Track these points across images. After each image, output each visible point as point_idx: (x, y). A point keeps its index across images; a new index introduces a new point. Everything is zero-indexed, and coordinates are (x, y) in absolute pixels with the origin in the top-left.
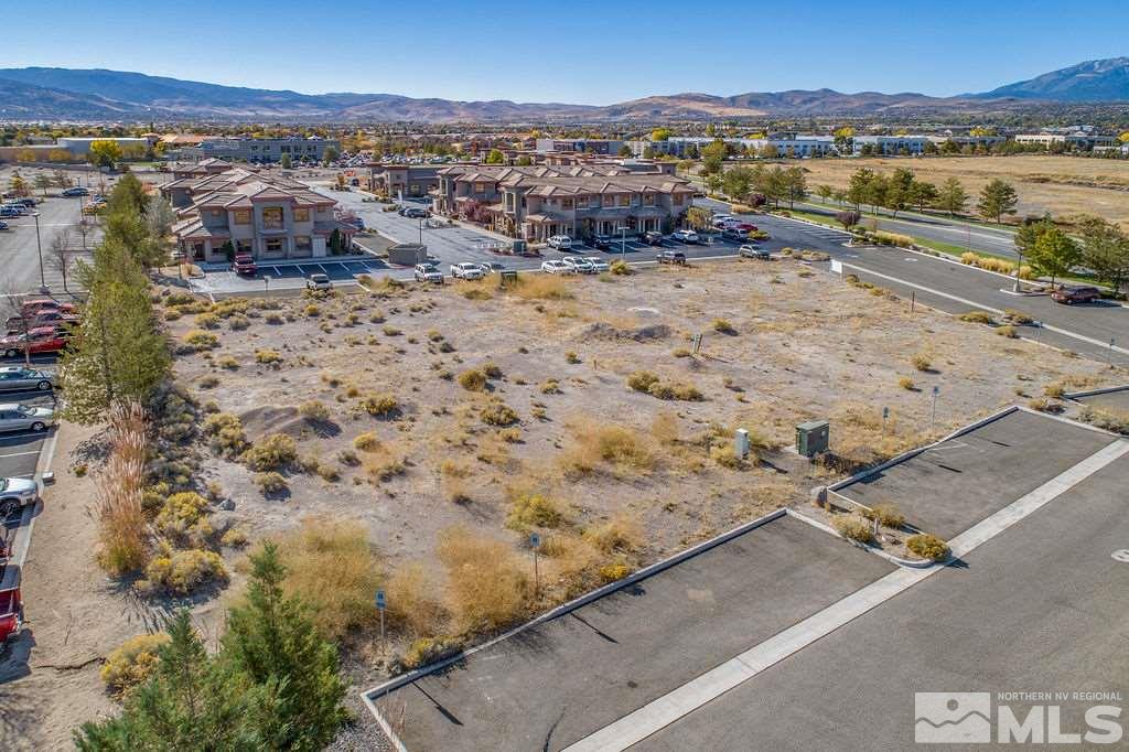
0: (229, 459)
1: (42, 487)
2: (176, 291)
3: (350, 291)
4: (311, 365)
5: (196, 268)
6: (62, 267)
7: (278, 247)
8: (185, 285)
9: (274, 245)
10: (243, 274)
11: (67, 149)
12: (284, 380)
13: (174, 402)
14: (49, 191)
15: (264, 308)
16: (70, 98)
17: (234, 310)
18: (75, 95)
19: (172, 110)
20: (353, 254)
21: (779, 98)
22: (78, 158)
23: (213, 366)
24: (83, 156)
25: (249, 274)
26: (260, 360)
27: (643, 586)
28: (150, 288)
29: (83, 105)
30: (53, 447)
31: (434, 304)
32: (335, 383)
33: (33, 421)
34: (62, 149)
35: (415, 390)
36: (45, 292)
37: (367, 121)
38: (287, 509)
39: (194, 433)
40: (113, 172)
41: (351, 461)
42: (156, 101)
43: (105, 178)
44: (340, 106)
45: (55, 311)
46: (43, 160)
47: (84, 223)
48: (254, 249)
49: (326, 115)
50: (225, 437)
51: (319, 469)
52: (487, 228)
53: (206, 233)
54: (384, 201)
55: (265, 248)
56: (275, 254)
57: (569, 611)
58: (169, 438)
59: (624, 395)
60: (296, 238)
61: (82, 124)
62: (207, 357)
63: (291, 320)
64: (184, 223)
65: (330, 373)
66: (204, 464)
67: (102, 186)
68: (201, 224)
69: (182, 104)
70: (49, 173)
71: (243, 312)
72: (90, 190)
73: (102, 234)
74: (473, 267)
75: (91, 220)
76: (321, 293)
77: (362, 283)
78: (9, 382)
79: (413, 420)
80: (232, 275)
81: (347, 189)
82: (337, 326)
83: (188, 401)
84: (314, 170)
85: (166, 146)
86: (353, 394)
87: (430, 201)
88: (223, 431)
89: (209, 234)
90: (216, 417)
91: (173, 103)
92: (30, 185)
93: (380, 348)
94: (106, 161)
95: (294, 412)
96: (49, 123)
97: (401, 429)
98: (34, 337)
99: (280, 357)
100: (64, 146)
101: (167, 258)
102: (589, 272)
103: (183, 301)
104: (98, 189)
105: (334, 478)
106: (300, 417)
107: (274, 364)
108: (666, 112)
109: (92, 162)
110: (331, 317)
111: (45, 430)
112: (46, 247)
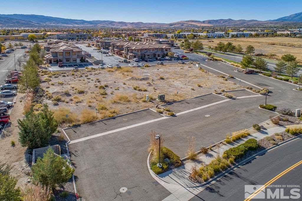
0: (49, 100)
1: (14, 104)
2: (44, 70)
3: (82, 70)
4: (69, 84)
5: (49, 65)
6: (20, 65)
7: (69, 61)
8: (46, 69)
9: (68, 60)
10: (60, 66)
11: (23, 36)
12: (63, 87)
13: (40, 90)
14: (18, 47)
15: (63, 73)
16: (24, 22)
17: (56, 74)
18: (26, 21)
19: (51, 25)
20: (86, 62)
21: (216, 21)
22: (25, 38)
23: (49, 84)
24: (27, 38)
25: (61, 66)
26: (59, 83)
27: (116, 118)
28: (38, 69)
29: (28, 24)
30: (16, 98)
31: (100, 73)
32: (73, 88)
33: (12, 93)
34: (21, 36)
35: (89, 89)
36: (16, 70)
37: (103, 28)
38: (57, 107)
39: (43, 96)
40: (34, 42)
41: (71, 100)
42: (47, 23)
43: (31, 44)
44: (96, 24)
45: (18, 74)
46: (16, 39)
47: (25, 55)
48: (63, 61)
49: (92, 26)
50: (48, 96)
51: (65, 101)
52: (120, 56)
53: (52, 58)
54: (99, 50)
55: (66, 61)
56: (67, 62)
57: (101, 121)
58: (38, 96)
59: (131, 90)
60: (73, 58)
61: (27, 29)
62: (48, 83)
63: (68, 76)
64: (48, 55)
65: (73, 86)
66: (44, 100)
67: (30, 46)
68: (51, 56)
69: (54, 23)
70: (18, 43)
71: (58, 74)
72: (27, 47)
73: (29, 58)
74: (112, 65)
75: (27, 54)
76: (76, 70)
77: (86, 69)
78: (8, 87)
79: (86, 94)
80: (57, 67)
81: (91, 47)
82: (77, 77)
83: (43, 90)
84: (84, 42)
85: (48, 35)
86: (76, 89)
87: (109, 50)
88: (48, 95)
89: (53, 58)
90: (48, 93)
91: (51, 23)
92: (13, 45)
93: (85, 81)
94: (32, 40)
95: (63, 92)
96: (18, 28)
97: (83, 95)
98: (13, 79)
99: (63, 83)
100: (22, 35)
101: (43, 63)
102: (139, 66)
103: (45, 72)
104: (29, 47)
105: (67, 102)
106: (64, 93)
107: (62, 84)
108: (185, 25)
109: (29, 39)
110: (77, 75)
111: (15, 95)
112: (16, 60)
